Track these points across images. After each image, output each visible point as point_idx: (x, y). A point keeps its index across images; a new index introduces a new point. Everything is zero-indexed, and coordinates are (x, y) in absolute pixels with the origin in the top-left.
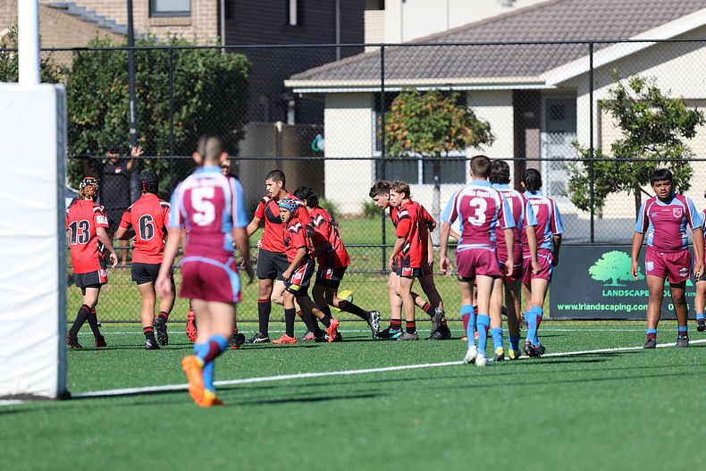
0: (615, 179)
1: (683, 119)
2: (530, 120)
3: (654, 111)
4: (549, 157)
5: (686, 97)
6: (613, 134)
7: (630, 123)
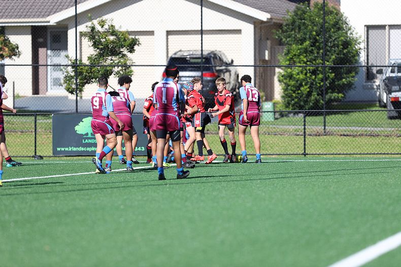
0: (90, 76)
1: (128, 42)
2: (41, 43)
3: (112, 38)
4: (52, 64)
5: (130, 30)
6: (88, 51)
7: (98, 45)
